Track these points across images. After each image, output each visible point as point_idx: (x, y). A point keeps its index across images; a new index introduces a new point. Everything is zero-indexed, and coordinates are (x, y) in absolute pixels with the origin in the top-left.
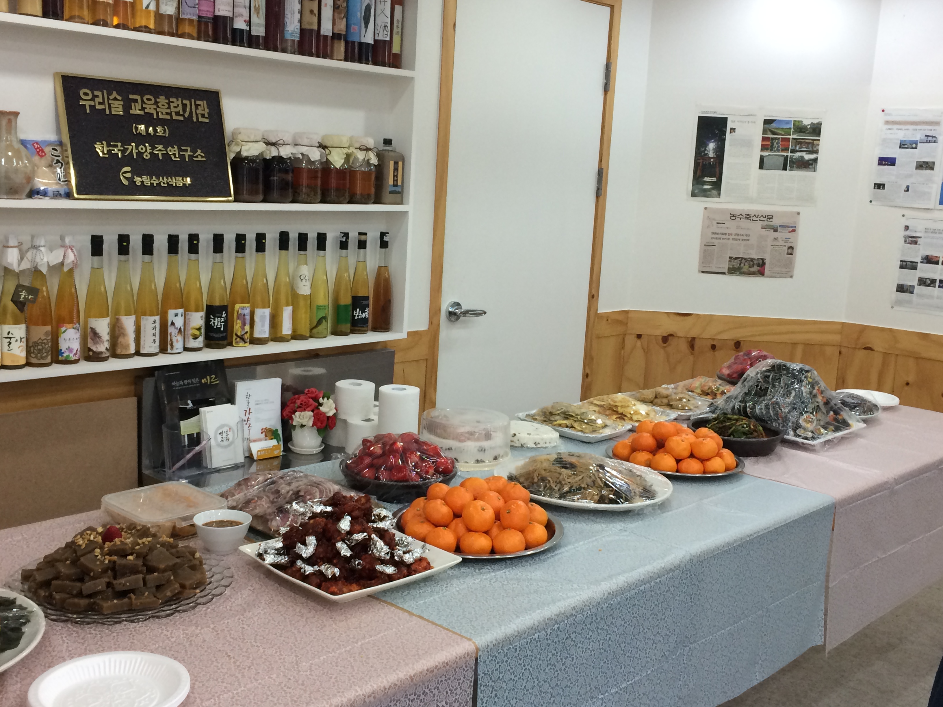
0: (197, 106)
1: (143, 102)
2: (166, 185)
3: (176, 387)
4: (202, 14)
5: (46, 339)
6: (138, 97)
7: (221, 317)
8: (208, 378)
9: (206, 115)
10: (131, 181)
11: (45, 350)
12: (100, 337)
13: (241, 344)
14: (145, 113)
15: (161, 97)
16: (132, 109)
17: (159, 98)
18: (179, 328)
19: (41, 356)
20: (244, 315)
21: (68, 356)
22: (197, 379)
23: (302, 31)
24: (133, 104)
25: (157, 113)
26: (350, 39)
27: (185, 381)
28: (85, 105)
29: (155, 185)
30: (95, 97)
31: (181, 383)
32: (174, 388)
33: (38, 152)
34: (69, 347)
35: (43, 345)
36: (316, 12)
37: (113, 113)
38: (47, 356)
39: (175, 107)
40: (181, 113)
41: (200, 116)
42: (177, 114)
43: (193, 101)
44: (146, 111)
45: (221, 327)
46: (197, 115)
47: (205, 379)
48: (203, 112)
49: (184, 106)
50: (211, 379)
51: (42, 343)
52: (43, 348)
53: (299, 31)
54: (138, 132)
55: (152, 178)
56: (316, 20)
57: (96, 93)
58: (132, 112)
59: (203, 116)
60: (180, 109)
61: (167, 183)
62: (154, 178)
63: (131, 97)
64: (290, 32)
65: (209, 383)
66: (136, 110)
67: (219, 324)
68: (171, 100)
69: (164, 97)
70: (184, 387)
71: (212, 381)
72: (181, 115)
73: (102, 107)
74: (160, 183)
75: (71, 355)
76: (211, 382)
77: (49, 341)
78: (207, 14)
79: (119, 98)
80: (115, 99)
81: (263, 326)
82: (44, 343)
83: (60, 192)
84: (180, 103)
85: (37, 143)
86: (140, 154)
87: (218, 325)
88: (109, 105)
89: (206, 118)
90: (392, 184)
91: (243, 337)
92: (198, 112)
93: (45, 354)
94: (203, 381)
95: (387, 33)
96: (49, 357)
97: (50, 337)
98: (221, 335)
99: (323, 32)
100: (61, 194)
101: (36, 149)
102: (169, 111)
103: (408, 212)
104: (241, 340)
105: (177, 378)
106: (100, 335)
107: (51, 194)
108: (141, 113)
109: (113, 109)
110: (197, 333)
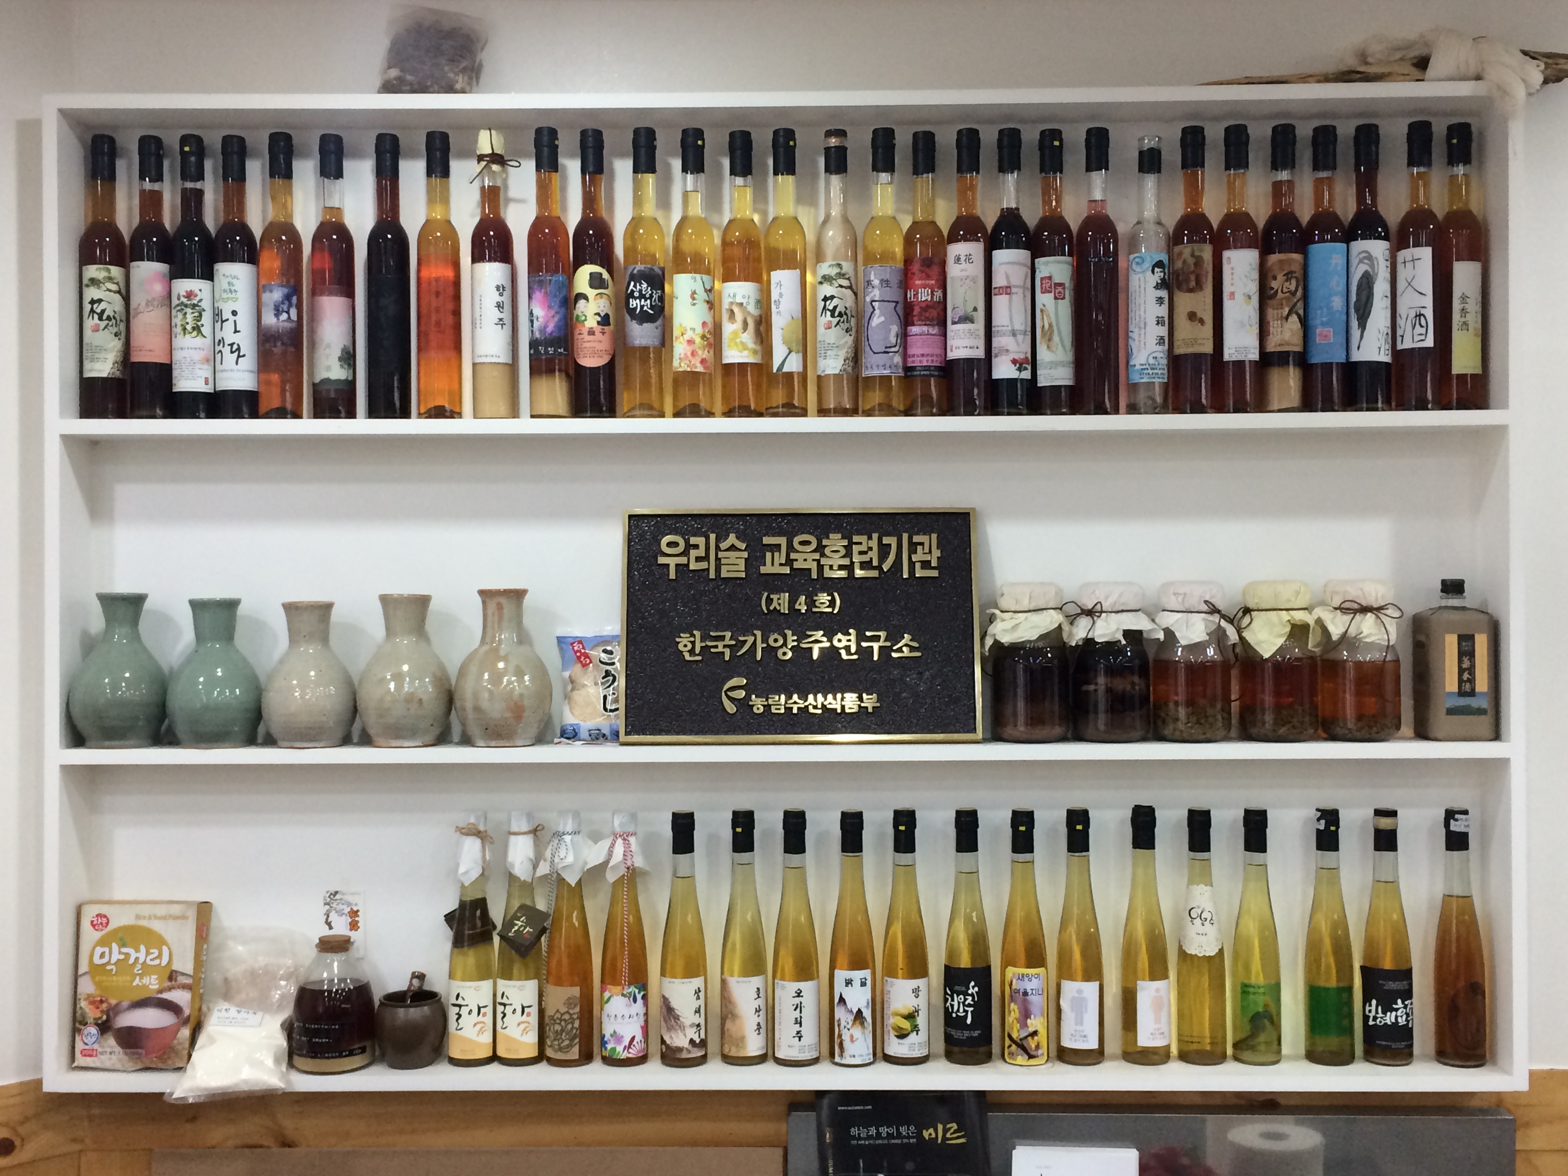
0: (913, 547)
1: (790, 548)
2: (819, 711)
3: (859, 1138)
4: (913, 362)
5: (568, 1012)
6: (782, 541)
7: (966, 994)
8: (940, 1127)
9: (934, 564)
10: (744, 705)
11: (567, 1034)
12: (677, 1018)
13: (1021, 1059)
14: (792, 569)
15: (831, 536)
16: (765, 565)
17: (828, 538)
18: (855, 1011)
19: (559, 1045)
20: (1025, 994)
21: (614, 1049)
22: (912, 1128)
23: (1175, 362)
24: (768, 555)
25: (820, 568)
26: (1316, 358)
27: (881, 1129)
28: (668, 565)
29: (795, 711)
30: (689, 546)
31: (873, 1131)
32: (854, 1142)
33: (579, 658)
34: (615, 1032)
35: (563, 1023)
36: (1208, 316)
37: (724, 574)
38: (570, 1046)
39: (861, 553)
40: (875, 563)
41: (918, 565)
42: (865, 565)
43: (905, 536)
44: (796, 565)
45: (966, 1017)
46: (912, 564)
47: (931, 1130)
48: (927, 557)
49: (884, 550)
50: (945, 1131)
51: (561, 1020)
52: (562, 1030)
53: (1164, 362)
54: (772, 608)
55: (791, 698)
56: (1208, 330)
57: (693, 540)
58: (763, 570)
59: (926, 565)
60: (874, 555)
61: (823, 706)
62: (795, 697)
63: (767, 540)
64: (1138, 367)
65: (939, 1141)
66: (773, 565)
67: (961, 1010)
68: (856, 539)
69: (839, 536)
70: (878, 1142)
71: (948, 1135)
72: (874, 568)
73: (703, 565)
74: (807, 707)
75: (620, 1049)
76: (944, 1138)
77: (575, 1016)
78: (921, 361)
79: (743, 546)
80: (733, 548)
81: (1080, 1021)
82: (565, 1020)
83: (604, 731)
84: (874, 544)
85: (580, 642)
86: (770, 651)
87: (958, 1010)
88: (718, 559)
89: (934, 568)
90: (1455, 689)
91: (1025, 1043)
92: (914, 558)
93: (567, 1042)
94: (926, 1134)
95: (1423, 331)
96: (576, 1049)
97: (577, 1009)
98: (967, 1034)
99: (1230, 354)
100: (604, 735)
101: (576, 652)
102: (846, 562)
103: (1509, 759)
104: (1020, 1051)
105: (865, 1120)
106: (678, 1013)
107: (584, 734)
108: (787, 570)
109: (724, 569)
110: (906, 1025)
